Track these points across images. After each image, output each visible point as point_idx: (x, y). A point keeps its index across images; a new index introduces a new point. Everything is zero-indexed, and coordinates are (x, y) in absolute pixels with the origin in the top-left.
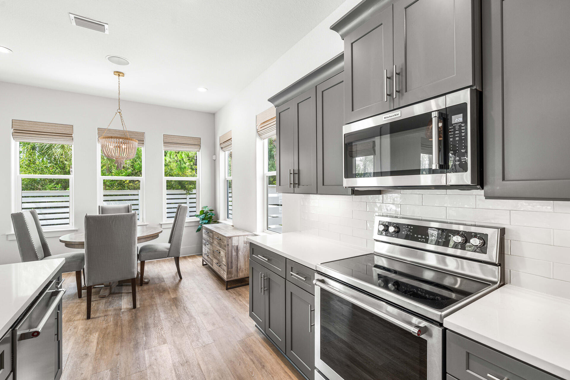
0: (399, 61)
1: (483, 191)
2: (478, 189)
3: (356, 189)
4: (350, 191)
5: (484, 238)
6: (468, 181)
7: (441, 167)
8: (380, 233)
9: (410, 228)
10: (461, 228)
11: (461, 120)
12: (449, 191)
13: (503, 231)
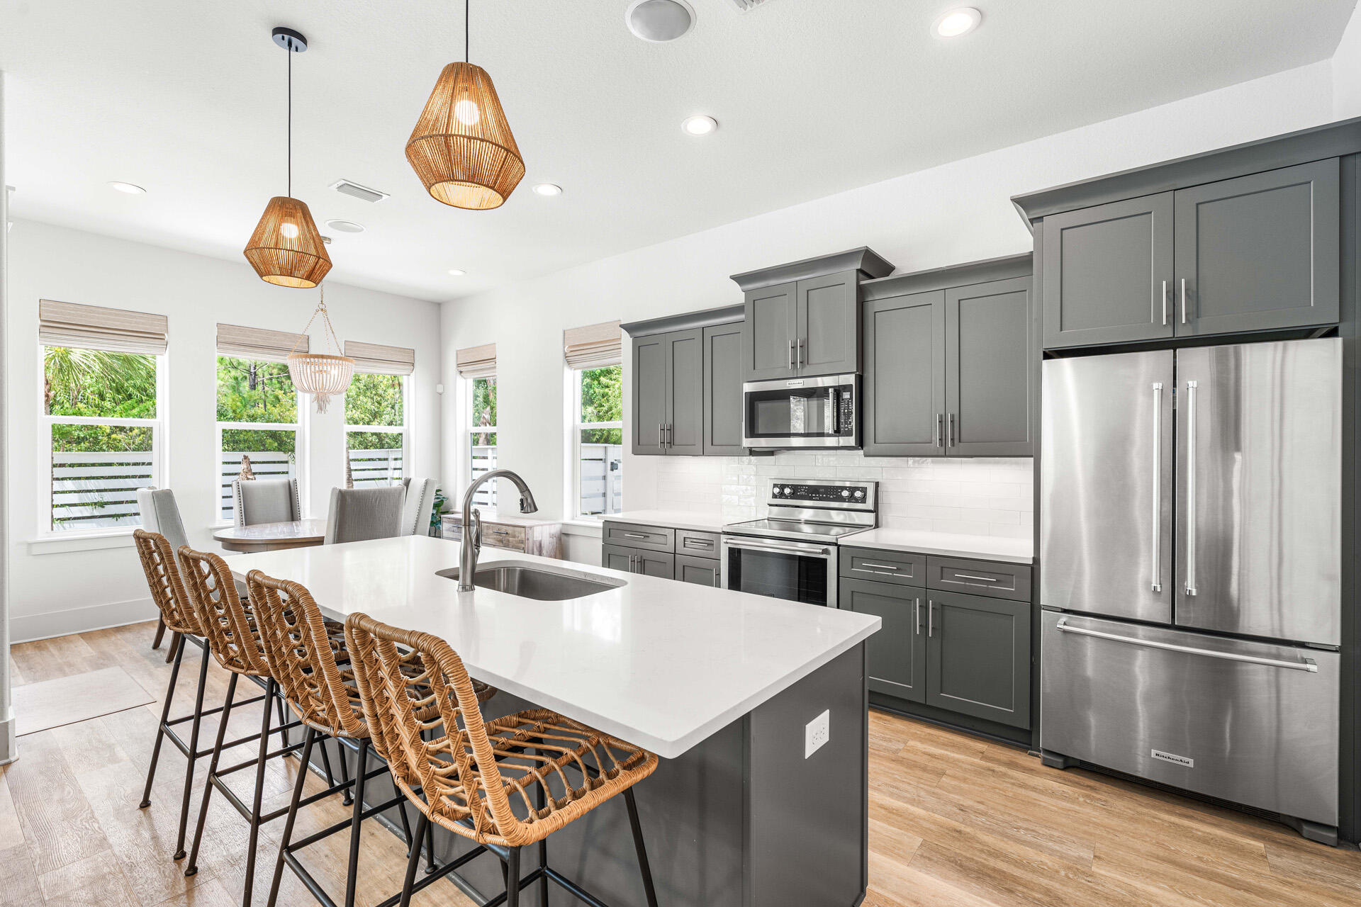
0: (803, 335)
1: (862, 451)
2: (859, 449)
3: (753, 449)
4: (748, 452)
5: (864, 490)
6: (853, 444)
7: (835, 432)
8: (775, 496)
9: (805, 489)
10: (848, 484)
11: (849, 397)
12: (839, 452)
13: (877, 484)
